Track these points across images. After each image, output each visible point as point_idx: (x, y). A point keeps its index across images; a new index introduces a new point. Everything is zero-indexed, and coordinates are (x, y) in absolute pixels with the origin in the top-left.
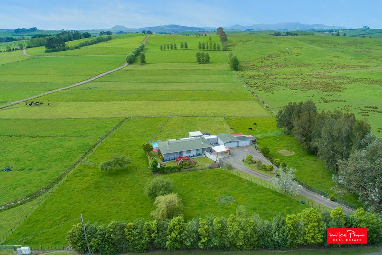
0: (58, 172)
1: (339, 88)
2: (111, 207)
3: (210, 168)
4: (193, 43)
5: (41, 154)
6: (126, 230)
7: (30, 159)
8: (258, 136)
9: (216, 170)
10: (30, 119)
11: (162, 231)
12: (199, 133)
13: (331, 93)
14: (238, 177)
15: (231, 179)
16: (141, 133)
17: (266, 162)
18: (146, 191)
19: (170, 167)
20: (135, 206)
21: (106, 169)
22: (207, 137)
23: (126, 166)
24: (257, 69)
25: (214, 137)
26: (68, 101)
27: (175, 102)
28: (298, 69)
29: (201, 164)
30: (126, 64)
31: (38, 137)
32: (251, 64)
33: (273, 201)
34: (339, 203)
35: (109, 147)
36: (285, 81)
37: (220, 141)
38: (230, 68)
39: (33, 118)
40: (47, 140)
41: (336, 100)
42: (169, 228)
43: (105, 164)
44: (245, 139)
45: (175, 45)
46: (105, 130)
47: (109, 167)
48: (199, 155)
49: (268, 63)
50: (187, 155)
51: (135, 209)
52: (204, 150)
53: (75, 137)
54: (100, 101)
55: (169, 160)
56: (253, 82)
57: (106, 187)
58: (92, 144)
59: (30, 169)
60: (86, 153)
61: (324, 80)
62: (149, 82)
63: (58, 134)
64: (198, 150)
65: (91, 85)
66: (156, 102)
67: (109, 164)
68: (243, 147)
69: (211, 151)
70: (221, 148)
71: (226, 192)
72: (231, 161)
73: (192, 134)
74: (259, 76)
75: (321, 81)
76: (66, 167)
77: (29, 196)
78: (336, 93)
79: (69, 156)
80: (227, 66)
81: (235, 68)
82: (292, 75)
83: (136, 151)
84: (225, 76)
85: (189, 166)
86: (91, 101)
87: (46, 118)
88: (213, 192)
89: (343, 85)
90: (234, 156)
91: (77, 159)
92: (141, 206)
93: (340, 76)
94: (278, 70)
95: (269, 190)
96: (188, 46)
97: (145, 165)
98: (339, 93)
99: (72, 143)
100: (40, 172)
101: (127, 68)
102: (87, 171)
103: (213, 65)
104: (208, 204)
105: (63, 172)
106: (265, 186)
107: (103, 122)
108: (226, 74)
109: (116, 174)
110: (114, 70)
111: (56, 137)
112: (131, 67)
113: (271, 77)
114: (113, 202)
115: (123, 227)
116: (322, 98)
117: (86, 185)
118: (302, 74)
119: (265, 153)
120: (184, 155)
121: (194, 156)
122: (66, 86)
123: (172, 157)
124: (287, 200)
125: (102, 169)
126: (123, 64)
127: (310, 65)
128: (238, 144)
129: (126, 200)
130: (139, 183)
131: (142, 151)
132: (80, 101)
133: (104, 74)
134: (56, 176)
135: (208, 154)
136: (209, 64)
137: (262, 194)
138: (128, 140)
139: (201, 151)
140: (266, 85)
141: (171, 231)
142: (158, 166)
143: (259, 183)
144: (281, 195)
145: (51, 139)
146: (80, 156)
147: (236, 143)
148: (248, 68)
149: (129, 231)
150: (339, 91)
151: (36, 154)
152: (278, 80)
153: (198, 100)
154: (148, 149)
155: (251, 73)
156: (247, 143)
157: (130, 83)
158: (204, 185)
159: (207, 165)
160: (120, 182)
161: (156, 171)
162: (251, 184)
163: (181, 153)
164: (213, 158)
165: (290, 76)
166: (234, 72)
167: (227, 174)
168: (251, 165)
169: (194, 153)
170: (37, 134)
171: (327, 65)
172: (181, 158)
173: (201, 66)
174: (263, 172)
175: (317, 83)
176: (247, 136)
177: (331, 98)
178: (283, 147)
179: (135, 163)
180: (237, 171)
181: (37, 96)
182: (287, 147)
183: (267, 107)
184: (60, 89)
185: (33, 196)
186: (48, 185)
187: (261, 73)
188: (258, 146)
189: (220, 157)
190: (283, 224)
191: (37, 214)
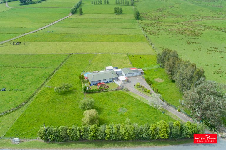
0: (31, 92)
3: (116, 90)
5: (22, 79)
7: (16, 82)
8: (145, 69)
9: (119, 91)
10: (14, 55)
11: (86, 131)
12: (111, 67)
13: (193, 37)
14: (131, 96)
15: (127, 97)
16: (79, 65)
17: (147, 86)
19: (94, 90)
20: (74, 114)
22: (116, 70)
23: (70, 89)
24: (151, 19)
25: (119, 70)
26: (36, 41)
28: (176, 19)
29: (111, 87)
30: (71, 14)
31: (19, 67)
32: (148, 15)
33: (148, 112)
34: (182, 113)
35: (60, 75)
37: (123, 73)
38: (134, 18)
39: (15, 53)
40: (24, 70)
41: (195, 43)
43: (58, 89)
44: (137, 71)
45: (101, 1)
46: (58, 63)
47: (60, 90)
48: (111, 81)
49: (158, 14)
50: (104, 82)
52: (113, 79)
53: (40, 68)
54: (55, 41)
55: (94, 85)
57: (58, 102)
58: (50, 73)
59: (16, 90)
60: (47, 79)
61: (190, 28)
62: (84, 27)
63: (31, 66)
64: (110, 79)
66: (88, 43)
67: (60, 88)
68: (136, 76)
69: (117, 79)
70: (122, 78)
71: (123, 106)
72: (127, 86)
73: (108, 68)
74: (152, 24)
76: (36, 88)
77: (17, 107)
78: (196, 37)
79: (37, 81)
80: (133, 16)
81: (138, 18)
82: (171, 23)
83: (75, 78)
85: (104, 89)
86: (50, 41)
87: (23, 54)
88: (116, 106)
89: (201, 32)
90: (130, 82)
91: (42, 83)
93: (200, 25)
94: (164, 20)
95: (147, 104)
96: (109, 2)
97: (80, 87)
98: (198, 38)
99: (39, 72)
100: (22, 91)
101: (71, 17)
102: (48, 91)
103: (124, 15)
104: (113, 113)
105: (34, 92)
106: (145, 102)
107: (57, 57)
108: (132, 22)
109: (64, 93)
111: (29, 67)
112: (74, 16)
115: (66, 130)
116: (187, 41)
117: (47, 100)
118: (178, 23)
119: (148, 81)
120: (102, 82)
121: (108, 82)
122: (34, 30)
123: (95, 83)
124: (155, 111)
125: (56, 91)
126: (69, 14)
127: (183, 16)
128: (133, 75)
130: (77, 99)
131: (78, 78)
132: (43, 41)
133: (57, 22)
134: (31, 95)
135: (115, 81)
136: (122, 15)
137: (142, 107)
138: (71, 70)
141: (91, 131)
142: (88, 89)
143: (142, 100)
144: (153, 108)
145: (27, 69)
146: (44, 81)
147: (132, 74)
148: (145, 18)
149: (69, 131)
150: (198, 36)
151: (19, 79)
152: (163, 27)
154: (82, 78)
156: (138, 74)
157: (73, 28)
158: (112, 101)
159: (114, 88)
160: (66, 98)
161: (87, 92)
162: (137, 101)
163: (100, 81)
164: (118, 83)
166: (137, 21)
167: (125, 94)
168: (139, 88)
169: (108, 80)
170: (19, 65)
171: (194, 16)
172: (100, 83)
173: (117, 16)
174: (144, 93)
175: (186, 30)
176: (139, 70)
178: (159, 76)
179: (75, 86)
180: (130, 92)
181: (16, 38)
182: (161, 76)
183: (154, 47)
184: (30, 33)
185: (19, 107)
186: (26, 100)
187: (153, 22)
188: (144, 76)
189: (122, 83)
190: (149, 129)
191: (21, 118)
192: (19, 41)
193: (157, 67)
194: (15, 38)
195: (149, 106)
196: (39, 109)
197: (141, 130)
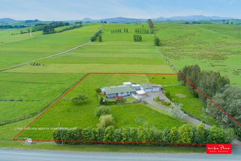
0: (47, 102)
1: (224, 57)
2: (75, 122)
3: (134, 103)
4: (132, 29)
5: (39, 92)
6: (82, 132)
7: (33, 95)
9: (137, 104)
10: (33, 73)
12: (129, 83)
13: (217, 61)
14: (149, 108)
15: (145, 109)
16: (96, 82)
17: (167, 100)
18: (95, 113)
19: (110, 101)
21: (74, 101)
22: (134, 85)
23: (86, 100)
24: (172, 45)
25: (138, 85)
26: (55, 63)
27: (118, 65)
28: (198, 45)
29: (129, 100)
30: (90, 41)
31: (37, 83)
32: (168, 42)
33: (168, 122)
35: (77, 90)
36: (189, 53)
37: (141, 88)
38: (154, 45)
39: (34, 72)
40: (42, 85)
41: (220, 65)
42: (105, 131)
43: (74, 99)
44: (157, 87)
45: (120, 30)
46: (75, 80)
47: (76, 100)
48: (128, 95)
49: (179, 41)
50: (121, 95)
51: (89, 123)
52: (131, 92)
53: (58, 83)
54: (73, 63)
55: (110, 98)
56: (167, 53)
57: (73, 111)
58: (67, 88)
59: (33, 101)
60: (64, 93)
61: (214, 52)
62: (103, 52)
63: (49, 82)
64: (127, 92)
65: (69, 54)
66: (107, 64)
67: (76, 99)
68: (155, 92)
69: (135, 93)
70: (141, 92)
71: (141, 116)
72: (147, 99)
73: (125, 83)
74: (172, 49)
75: (212, 53)
76: (52, 100)
77: (32, 114)
78: (221, 60)
79: (54, 94)
80: (153, 43)
81: (157, 44)
82: (193, 49)
83: (92, 92)
84: (151, 49)
85: (121, 102)
86: (68, 63)
87: (42, 73)
88: (134, 116)
89: (226, 56)
90: (149, 96)
91: (58, 96)
92: (92, 122)
93: (225, 50)
94: (185, 46)
95: (167, 116)
96: (128, 30)
97: (96, 100)
98: (222, 61)
99: (56, 87)
100: (38, 102)
101: (90, 44)
102: (63, 102)
103: (143, 42)
104: (130, 122)
105: (50, 103)
106: (165, 114)
107: (74, 76)
108: (151, 48)
109: (80, 104)
110: (83, 45)
111: (47, 83)
112: (93, 43)
113: (180, 50)
114: (77, 119)
115: (80, 131)
116: (211, 64)
117: (63, 110)
118: (200, 48)
119: (168, 95)
120: (119, 95)
121: (125, 96)
122: (54, 54)
123: (112, 96)
124: (176, 121)
125: (72, 101)
126: (88, 42)
127: (206, 42)
128: (152, 90)
129: (84, 118)
130: (92, 110)
131: (95, 92)
132: (62, 63)
133: (76, 48)
134: (46, 105)
135: (133, 95)
136: (141, 42)
137: (162, 118)
138: (87, 86)
139: (129, 93)
140: (176, 55)
141: (106, 133)
142: (104, 101)
143: (161, 112)
145: (44, 84)
146: (60, 94)
148: (165, 45)
149: (84, 133)
150: (223, 59)
151: (36, 92)
152: (184, 52)
153: (131, 64)
154: (99, 91)
155: (167, 48)
156: (158, 89)
157: (92, 53)
158: (129, 112)
159: (132, 101)
160: (82, 109)
161: (102, 103)
162: (156, 112)
163: (117, 94)
164: (136, 97)
165: (192, 50)
166: (157, 47)
167: (143, 107)
168: (158, 102)
169: (125, 94)
170: (37, 82)
171: (218, 43)
172: (117, 96)
173: (136, 43)
174: (164, 106)
175: (209, 54)
176: (158, 85)
177: (217, 64)
178: (180, 92)
179: (91, 99)
180: (149, 105)
181: (37, 60)
182: (182, 92)
183: (174, 69)
184: (50, 56)
185: (34, 115)
186: (42, 109)
187: (174, 48)
188: (164, 91)
189: (140, 97)
190: (169, 132)
191: (35, 124)
192: (38, 62)
193: (178, 84)
194: (35, 61)
195: (169, 117)
196: (54, 116)
197: (161, 134)
